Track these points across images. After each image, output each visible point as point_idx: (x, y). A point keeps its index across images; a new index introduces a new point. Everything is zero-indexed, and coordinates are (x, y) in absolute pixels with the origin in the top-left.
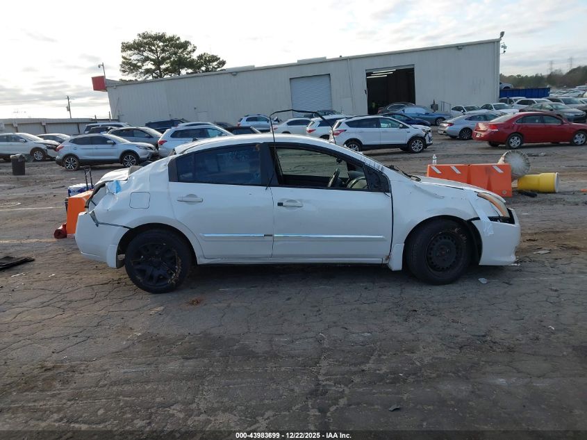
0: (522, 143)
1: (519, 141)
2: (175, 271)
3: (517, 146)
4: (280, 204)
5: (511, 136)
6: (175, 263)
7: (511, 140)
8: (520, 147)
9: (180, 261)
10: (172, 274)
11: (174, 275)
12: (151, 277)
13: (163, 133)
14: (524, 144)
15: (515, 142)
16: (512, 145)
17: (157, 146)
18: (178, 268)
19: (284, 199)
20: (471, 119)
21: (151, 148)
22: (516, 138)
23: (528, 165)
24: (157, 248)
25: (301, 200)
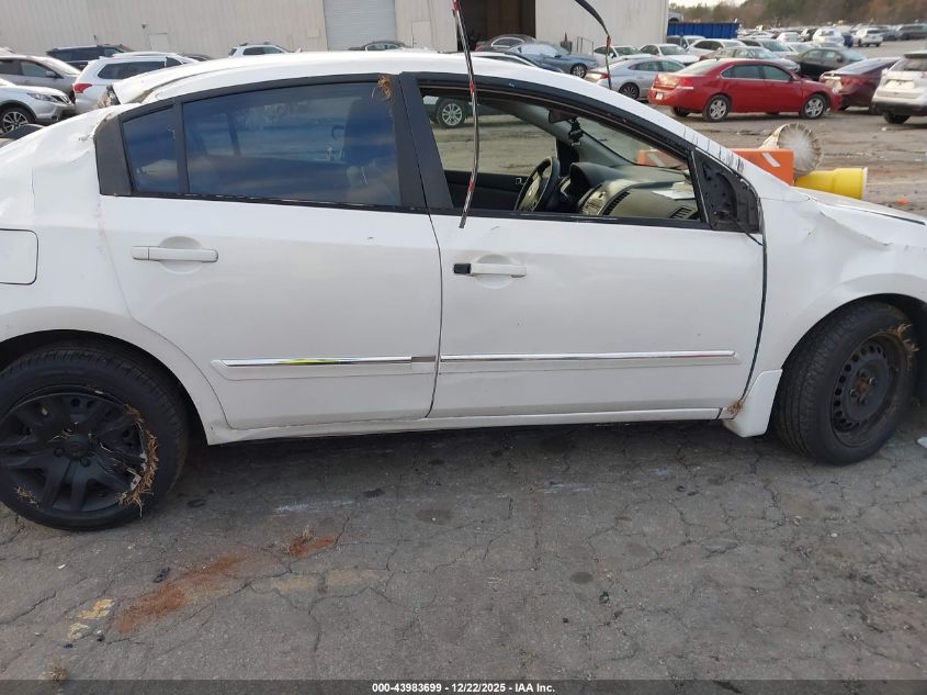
0: (728, 111)
1: (724, 108)
2: (139, 469)
3: (720, 116)
4: (462, 269)
5: (712, 99)
6: (136, 444)
7: (713, 106)
8: (725, 119)
9: (153, 439)
10: (128, 477)
11: (138, 478)
12: (65, 489)
13: (81, 69)
14: (730, 114)
15: (718, 109)
16: (713, 115)
17: (72, 96)
18: (149, 462)
19: (472, 253)
20: (637, 67)
21: (58, 98)
22: (720, 103)
23: (817, 151)
24: (76, 402)
25: (522, 257)
